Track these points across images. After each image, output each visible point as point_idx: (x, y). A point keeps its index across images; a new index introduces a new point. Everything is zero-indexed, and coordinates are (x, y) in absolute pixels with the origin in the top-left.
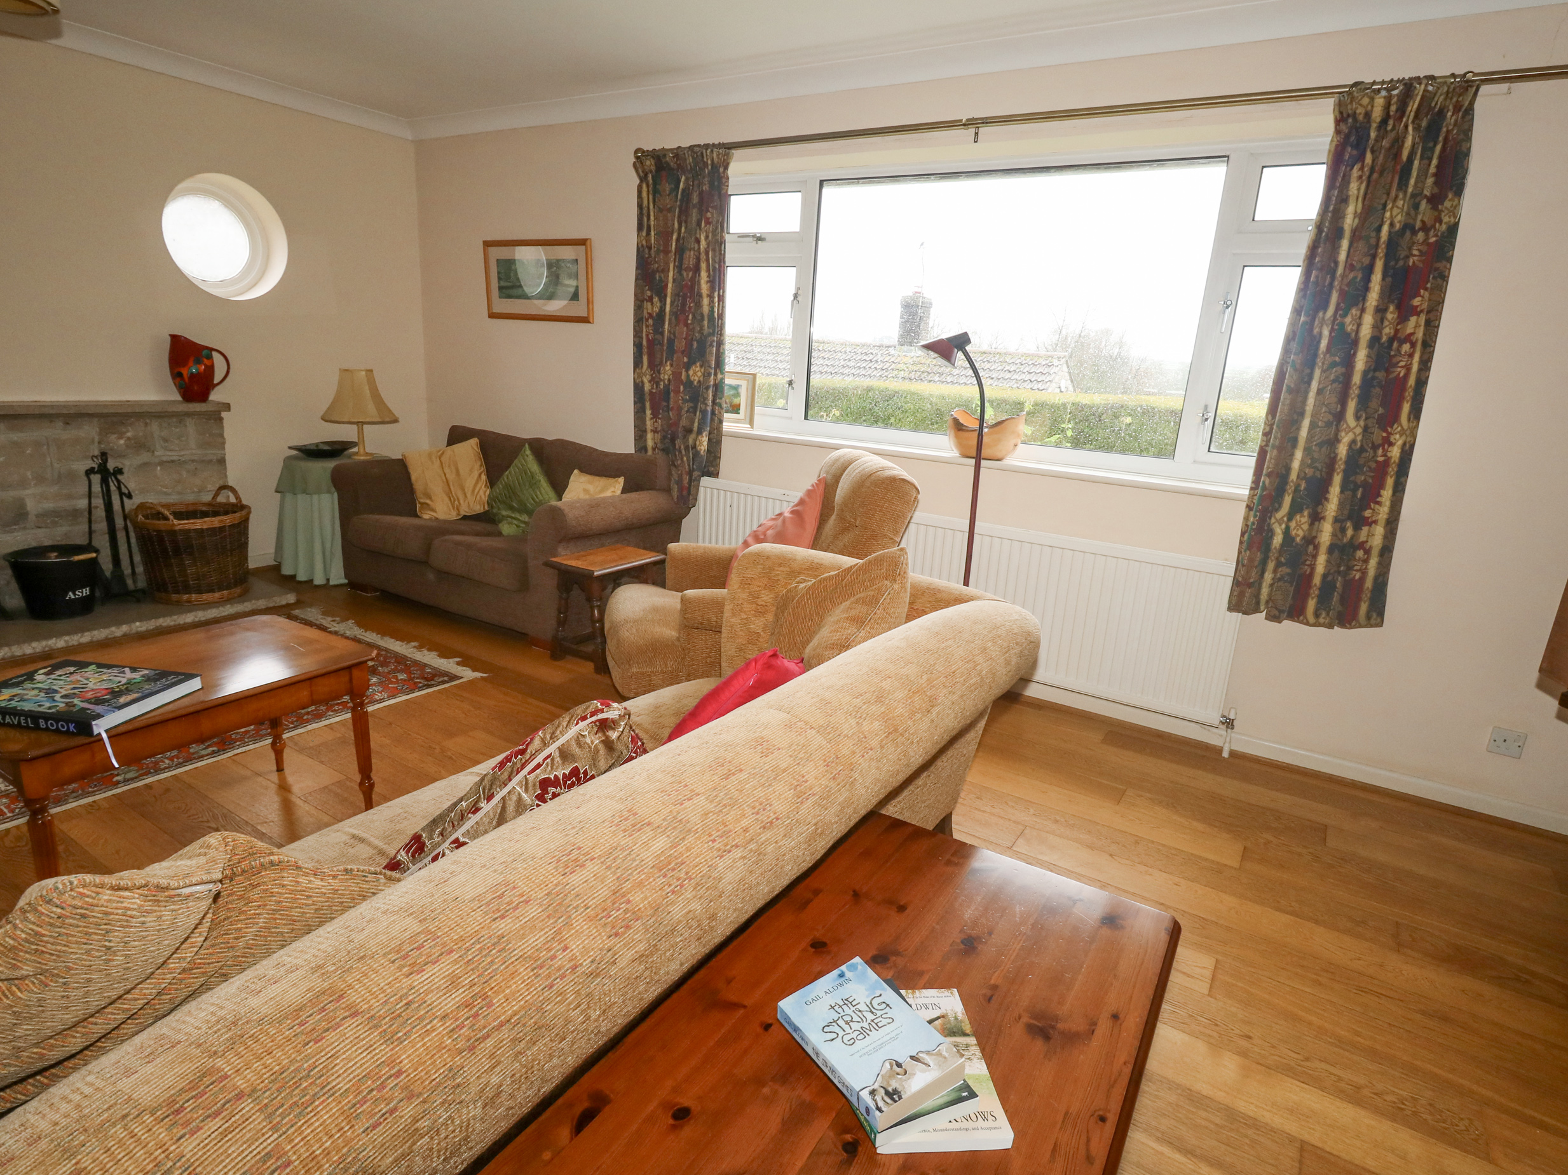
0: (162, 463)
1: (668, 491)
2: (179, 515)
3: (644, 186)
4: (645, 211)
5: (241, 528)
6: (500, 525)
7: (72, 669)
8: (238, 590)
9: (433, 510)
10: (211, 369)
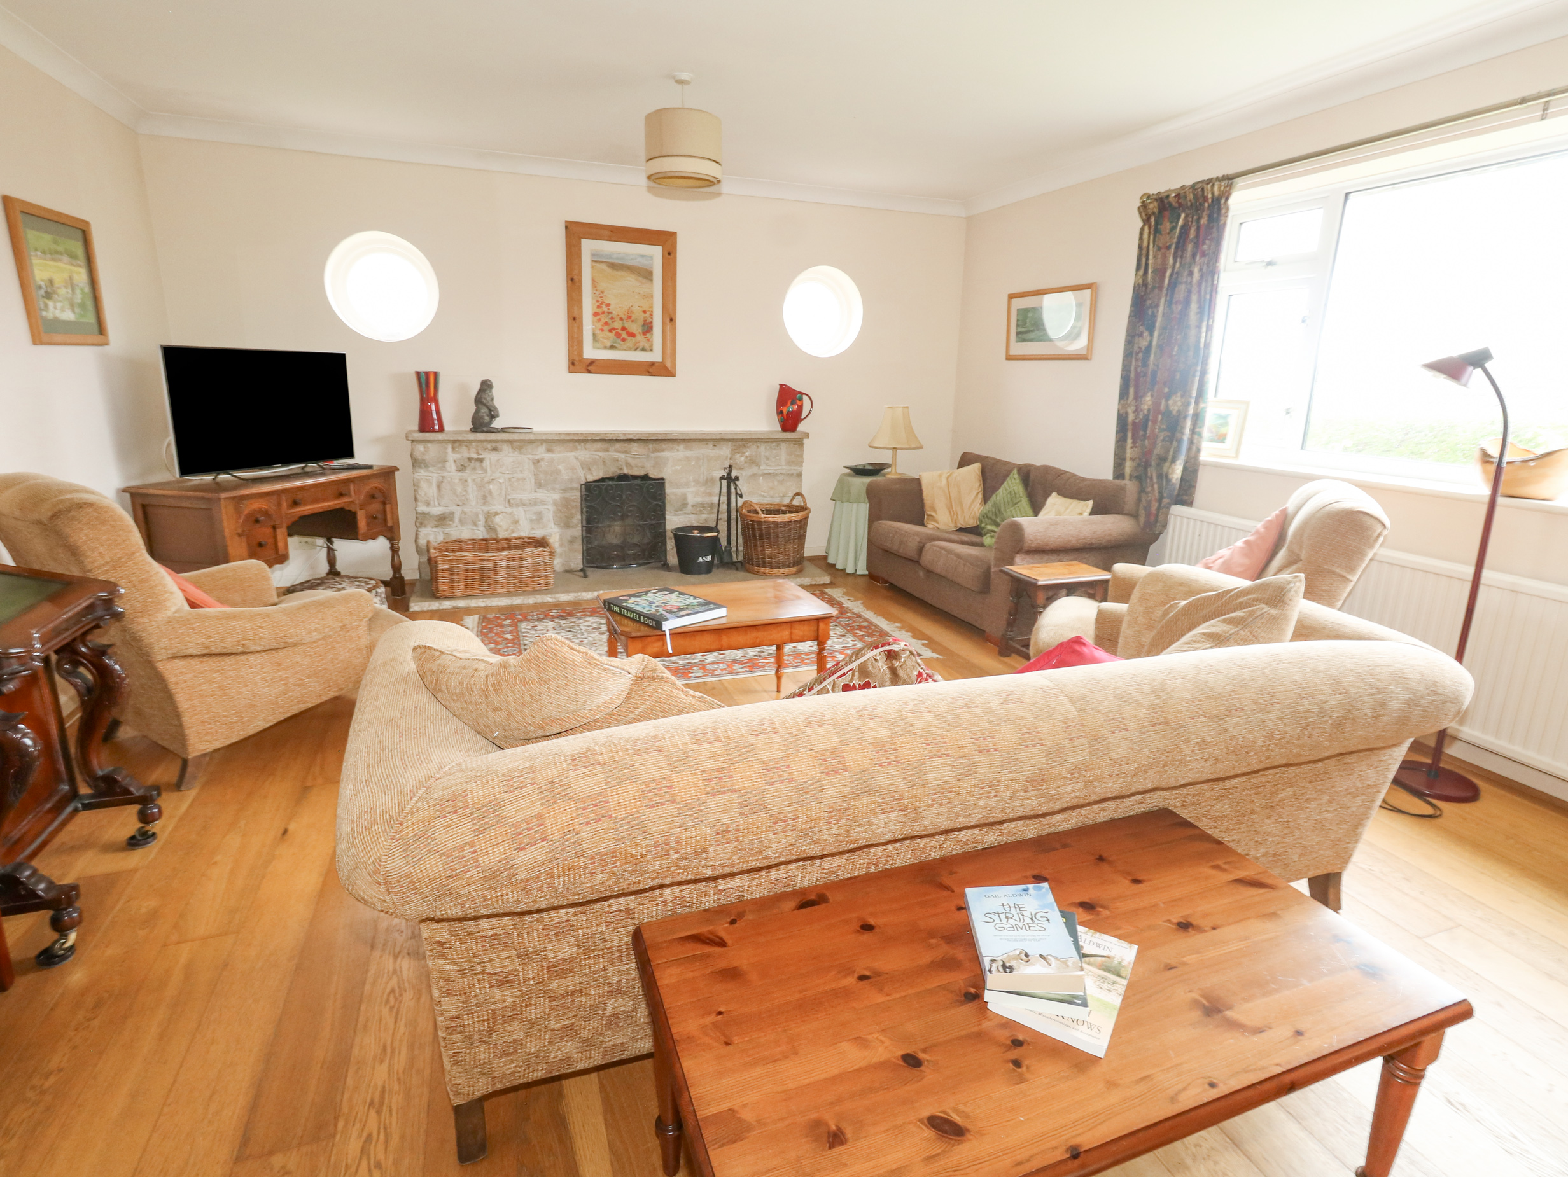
0: (763, 475)
1: (1135, 516)
2: (769, 512)
3: (1146, 228)
4: (1144, 252)
5: (803, 524)
6: (984, 538)
7: (666, 593)
8: (794, 569)
9: (937, 522)
10: (800, 408)
